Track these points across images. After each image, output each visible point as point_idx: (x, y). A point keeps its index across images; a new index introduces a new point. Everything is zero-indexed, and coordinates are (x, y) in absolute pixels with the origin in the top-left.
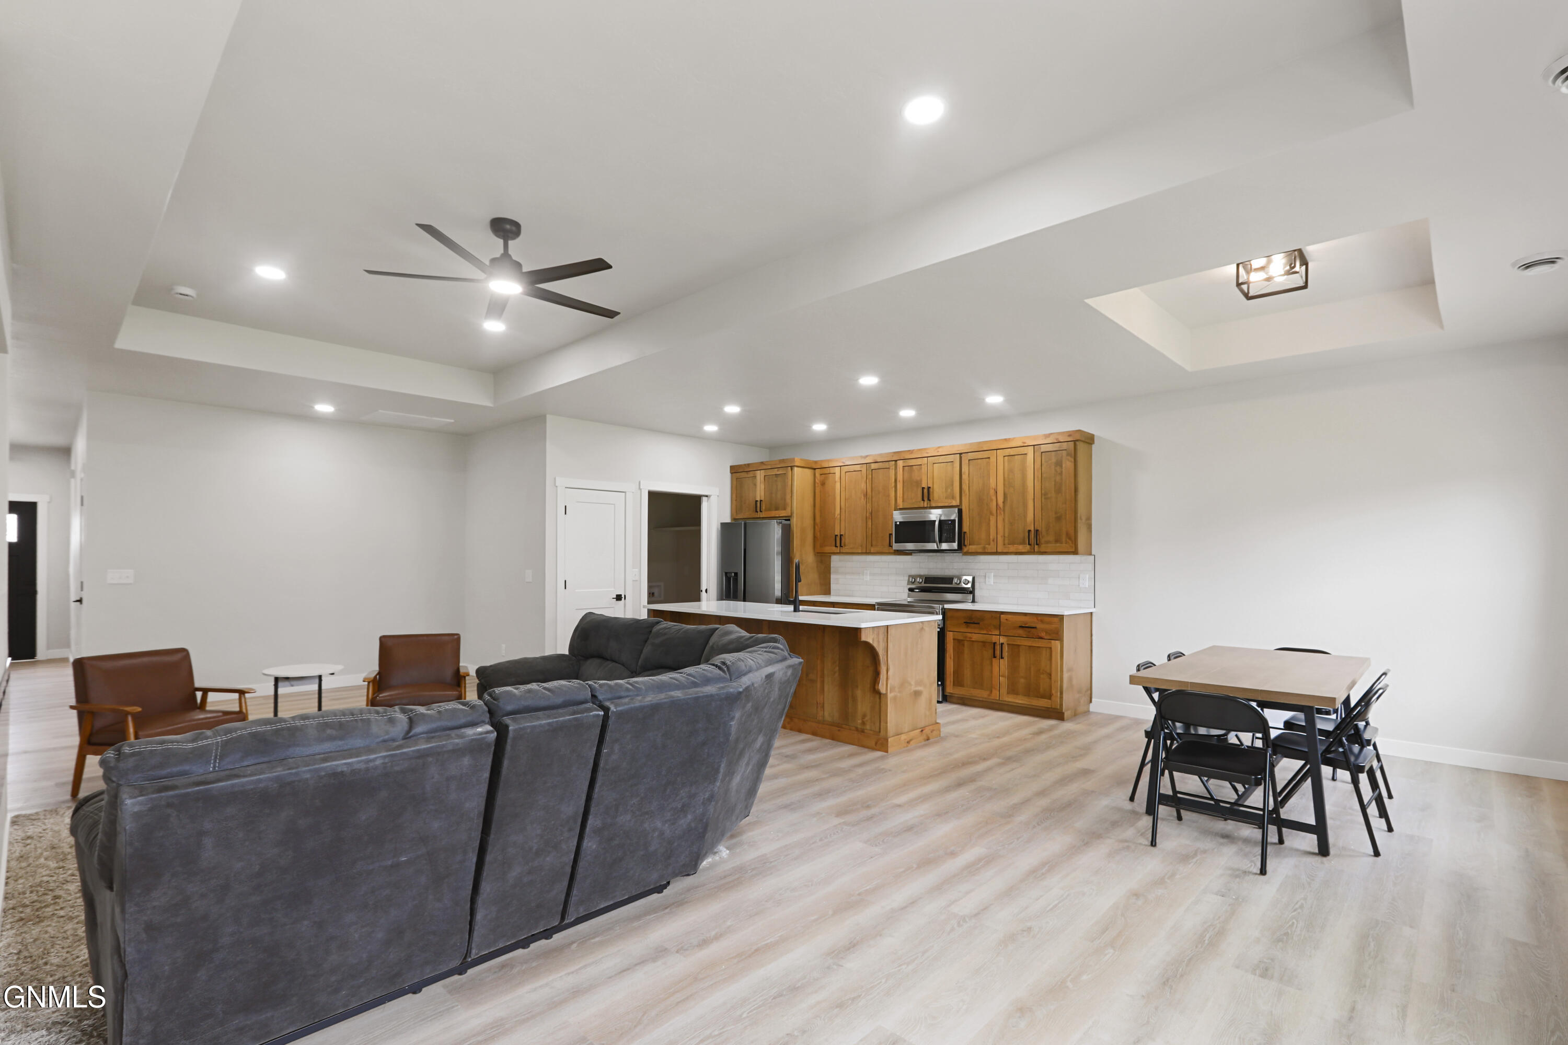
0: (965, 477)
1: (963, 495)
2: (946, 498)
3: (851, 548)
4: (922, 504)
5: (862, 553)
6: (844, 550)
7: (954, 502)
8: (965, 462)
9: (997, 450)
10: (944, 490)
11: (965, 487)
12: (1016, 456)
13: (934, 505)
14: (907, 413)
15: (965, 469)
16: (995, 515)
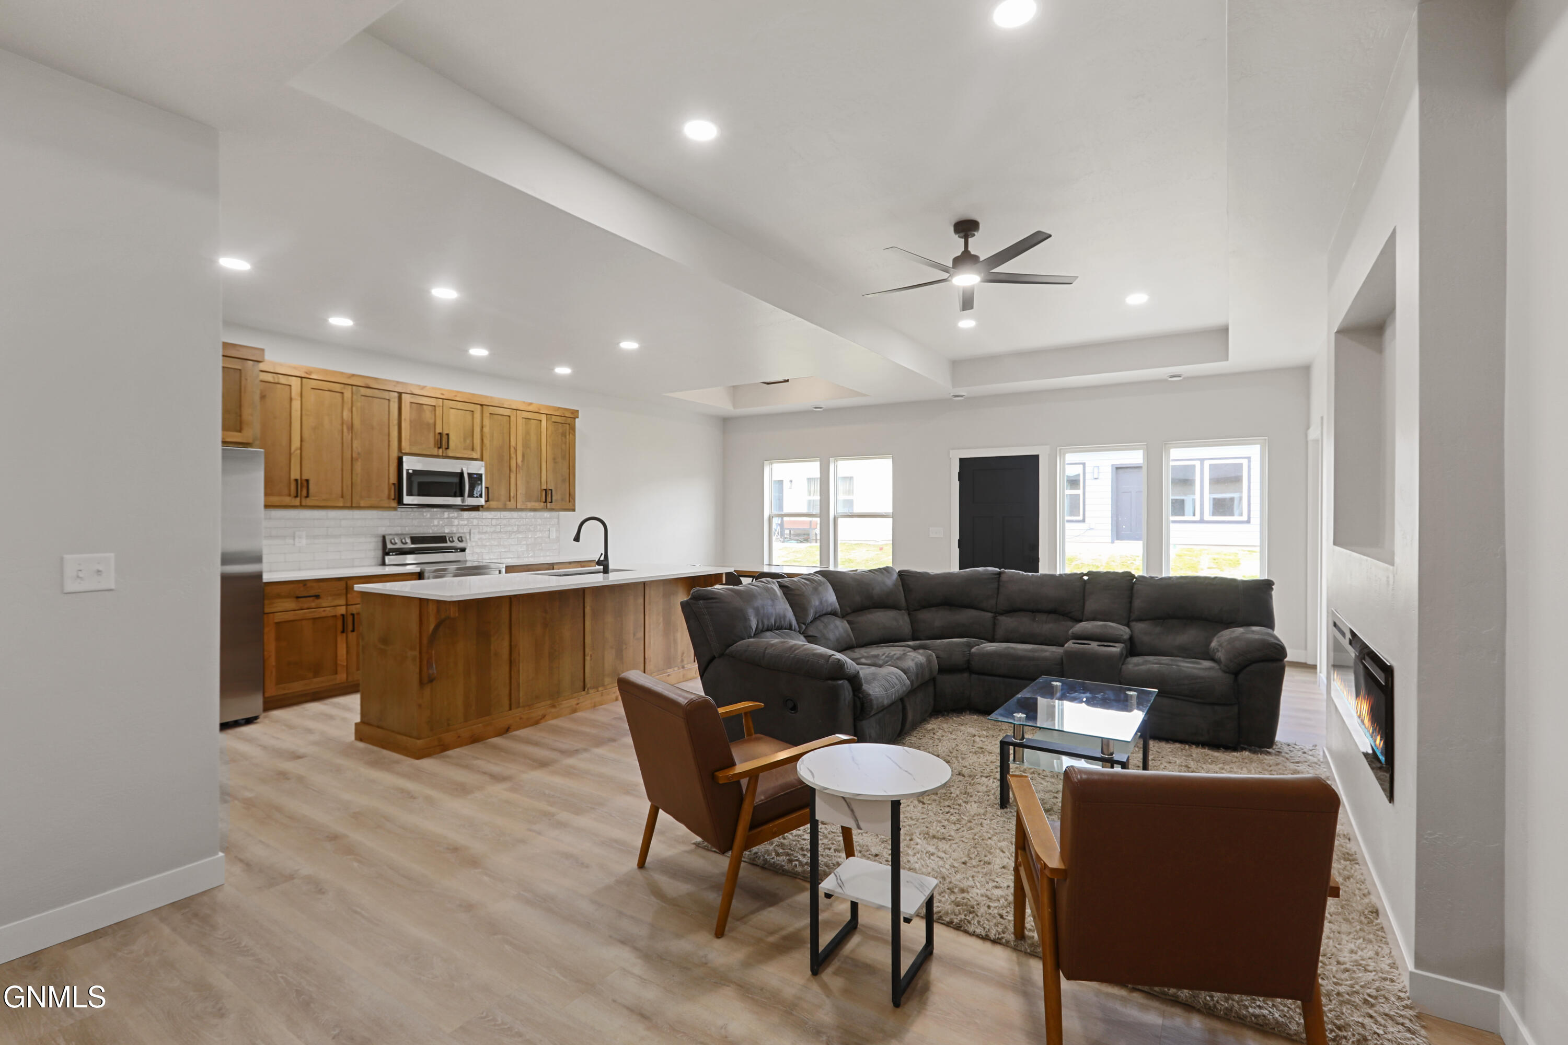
0: (486, 430)
1: (484, 449)
2: (465, 449)
3: (324, 500)
4: (435, 451)
5: (344, 507)
6: (308, 502)
7: (474, 454)
8: (486, 415)
9: (516, 410)
10: (462, 440)
11: (487, 441)
12: (532, 420)
13: (451, 454)
14: (479, 352)
15: (487, 422)
16: (515, 472)
